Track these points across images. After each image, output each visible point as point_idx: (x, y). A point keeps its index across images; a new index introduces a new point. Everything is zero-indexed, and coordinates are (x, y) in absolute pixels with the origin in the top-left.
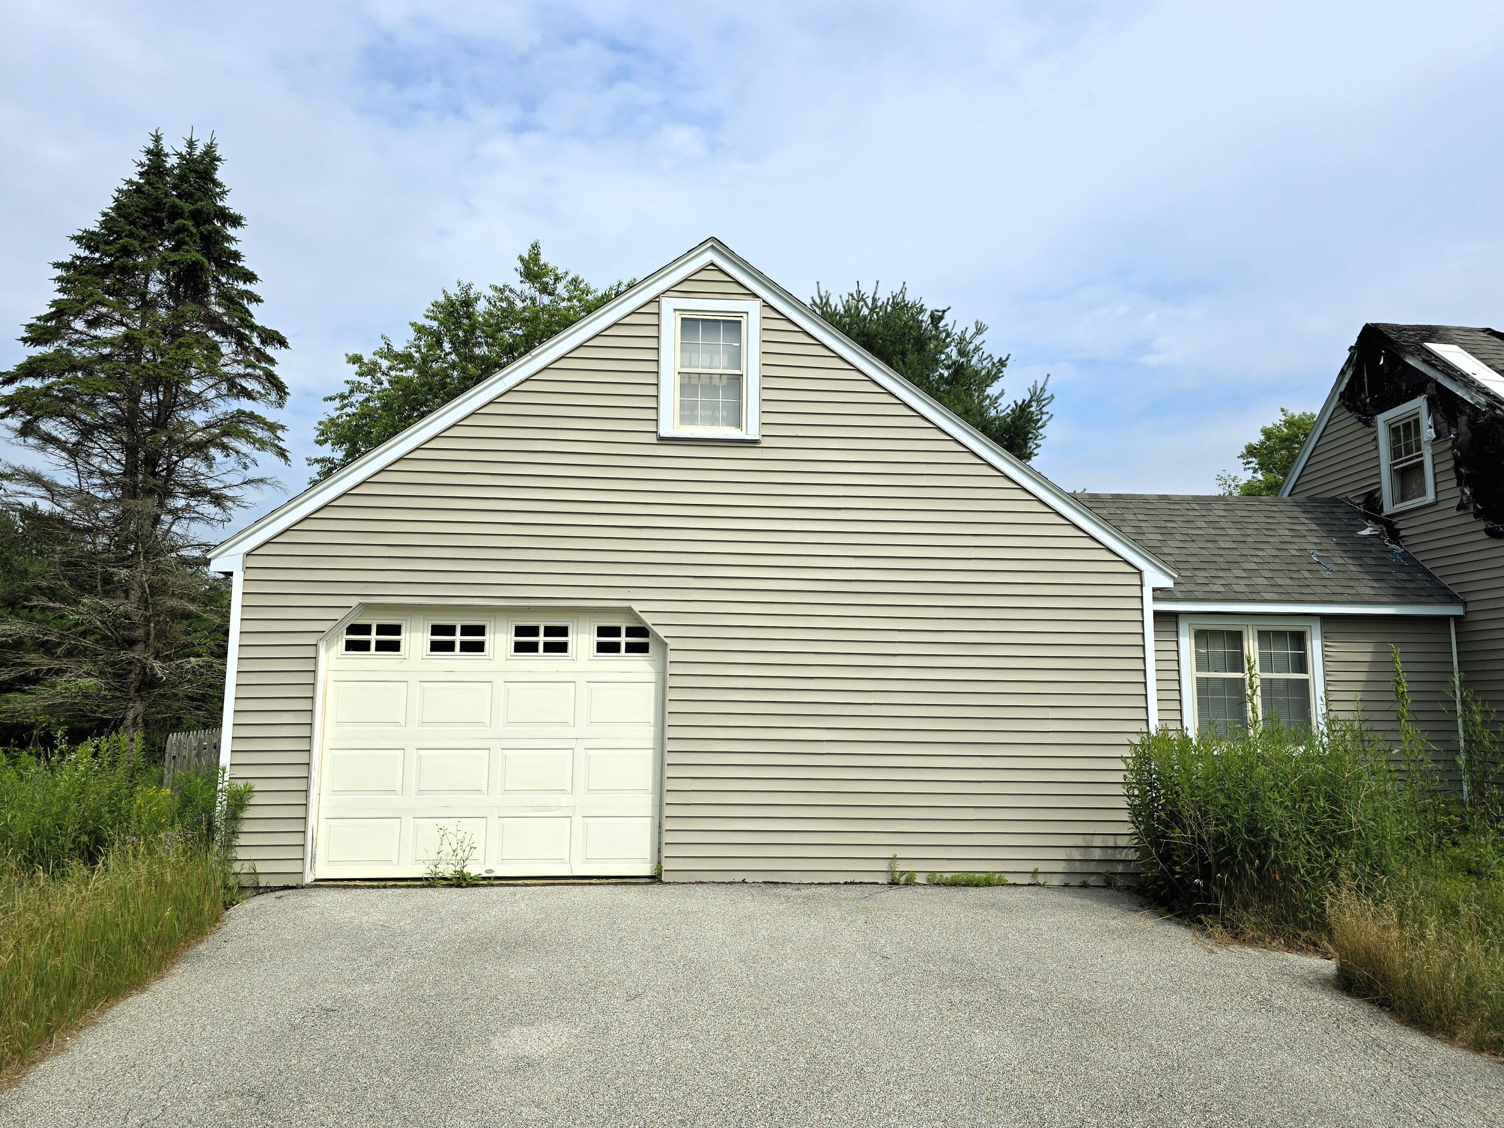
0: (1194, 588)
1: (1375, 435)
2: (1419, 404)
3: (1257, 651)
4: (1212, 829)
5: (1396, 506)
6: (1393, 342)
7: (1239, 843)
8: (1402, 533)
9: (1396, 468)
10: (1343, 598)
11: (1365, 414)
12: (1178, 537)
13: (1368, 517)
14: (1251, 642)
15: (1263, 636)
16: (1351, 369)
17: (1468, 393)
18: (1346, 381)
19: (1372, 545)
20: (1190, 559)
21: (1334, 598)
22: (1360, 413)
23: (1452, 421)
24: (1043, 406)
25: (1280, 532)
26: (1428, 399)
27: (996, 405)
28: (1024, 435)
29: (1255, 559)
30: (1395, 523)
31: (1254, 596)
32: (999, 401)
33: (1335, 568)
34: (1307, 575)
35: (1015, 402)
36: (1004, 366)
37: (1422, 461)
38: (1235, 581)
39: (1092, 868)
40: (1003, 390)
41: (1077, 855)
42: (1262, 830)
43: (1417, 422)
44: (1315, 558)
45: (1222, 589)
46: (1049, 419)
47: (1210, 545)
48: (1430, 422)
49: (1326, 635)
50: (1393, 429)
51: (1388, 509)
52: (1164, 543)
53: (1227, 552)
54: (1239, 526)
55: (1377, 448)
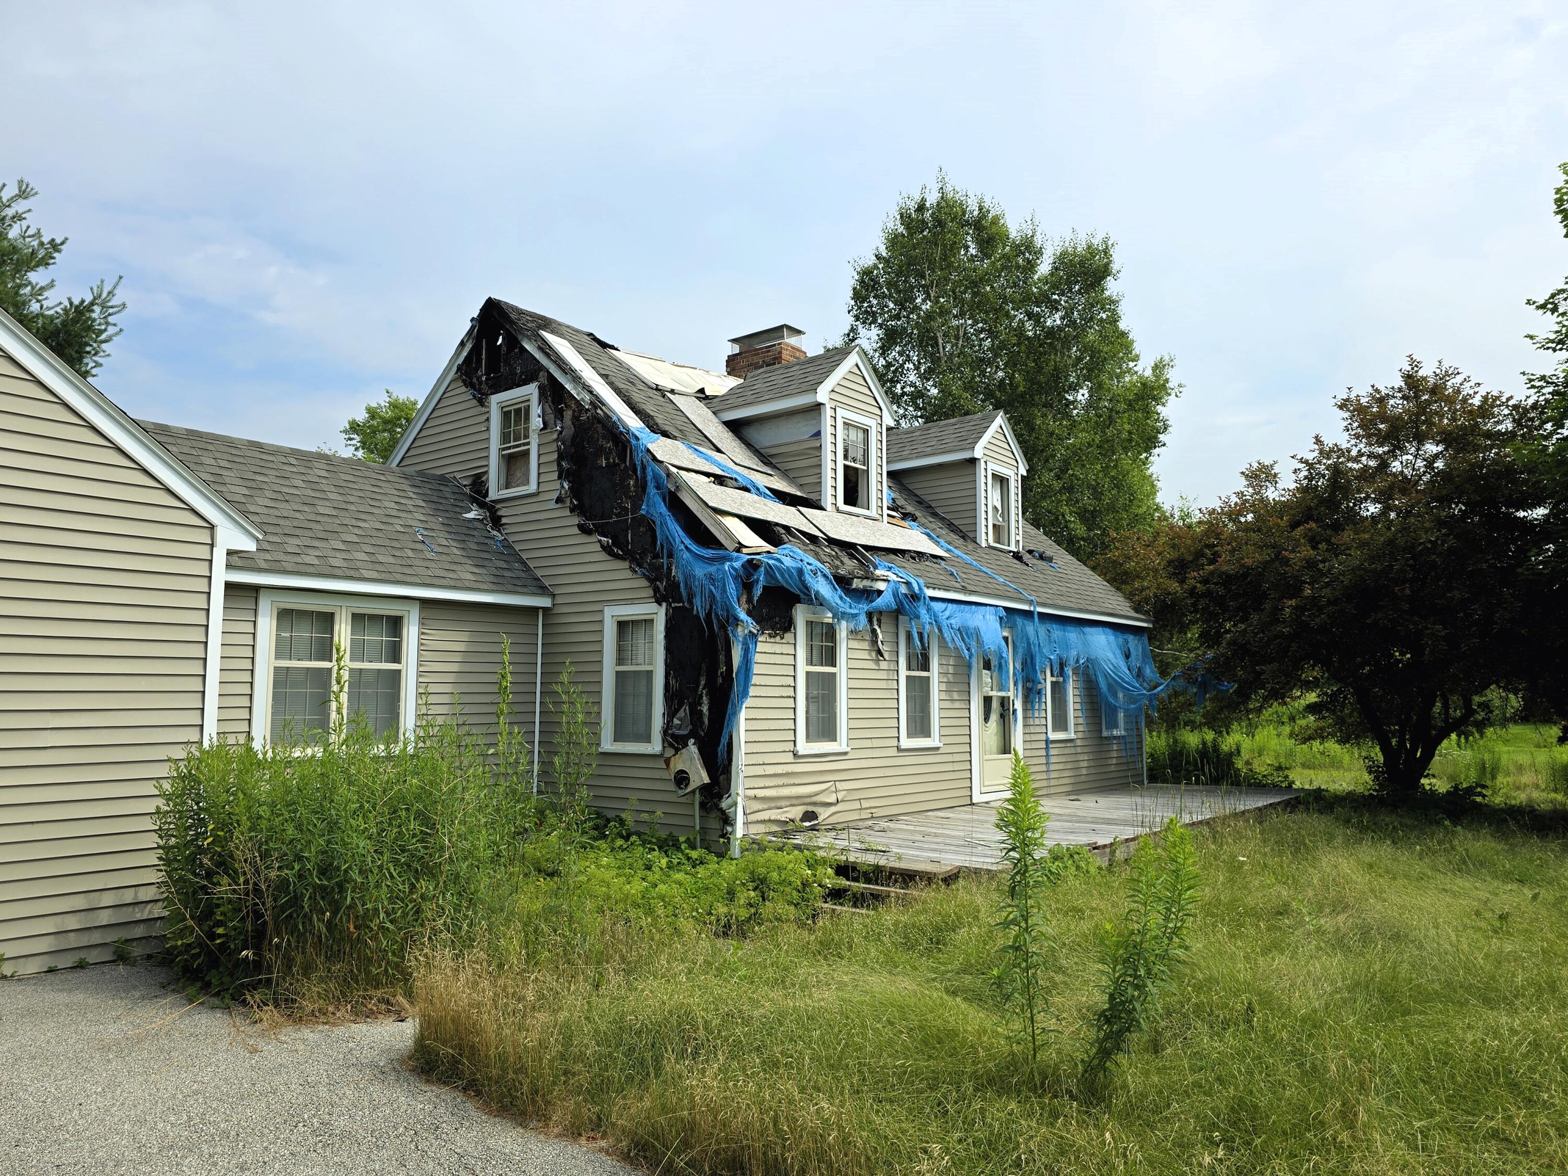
0: (281, 557)
1: (487, 415)
2: (531, 391)
3: (349, 637)
4: (273, 874)
5: (501, 492)
6: (512, 322)
7: (307, 890)
8: (504, 521)
9: (504, 452)
10: (444, 582)
11: (480, 391)
12: (268, 494)
13: (474, 500)
14: (343, 626)
15: (358, 619)
16: (471, 341)
17: (575, 388)
18: (465, 353)
19: (475, 529)
20: (281, 522)
21: (436, 581)
22: (475, 390)
23: (559, 414)
24: (110, 315)
25: (387, 504)
26: (539, 387)
27: (40, 298)
28: (80, 347)
29: (356, 531)
30: (499, 509)
31: (352, 573)
32: (46, 294)
33: (440, 550)
34: (410, 554)
35: (69, 299)
36: (59, 251)
37: (528, 450)
38: (333, 553)
39: (96, 938)
40: (53, 281)
41: (72, 923)
42: (338, 868)
43: (527, 409)
44: (420, 537)
45: (316, 562)
46: (117, 334)
47: (306, 508)
48: (539, 411)
49: (425, 621)
50: (505, 413)
51: (494, 494)
52: (250, 499)
53: (326, 519)
54: (342, 491)
55: (488, 429)
